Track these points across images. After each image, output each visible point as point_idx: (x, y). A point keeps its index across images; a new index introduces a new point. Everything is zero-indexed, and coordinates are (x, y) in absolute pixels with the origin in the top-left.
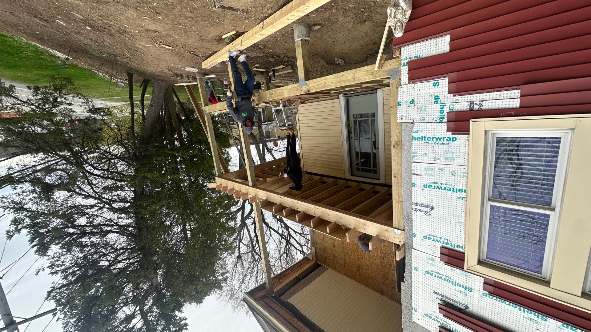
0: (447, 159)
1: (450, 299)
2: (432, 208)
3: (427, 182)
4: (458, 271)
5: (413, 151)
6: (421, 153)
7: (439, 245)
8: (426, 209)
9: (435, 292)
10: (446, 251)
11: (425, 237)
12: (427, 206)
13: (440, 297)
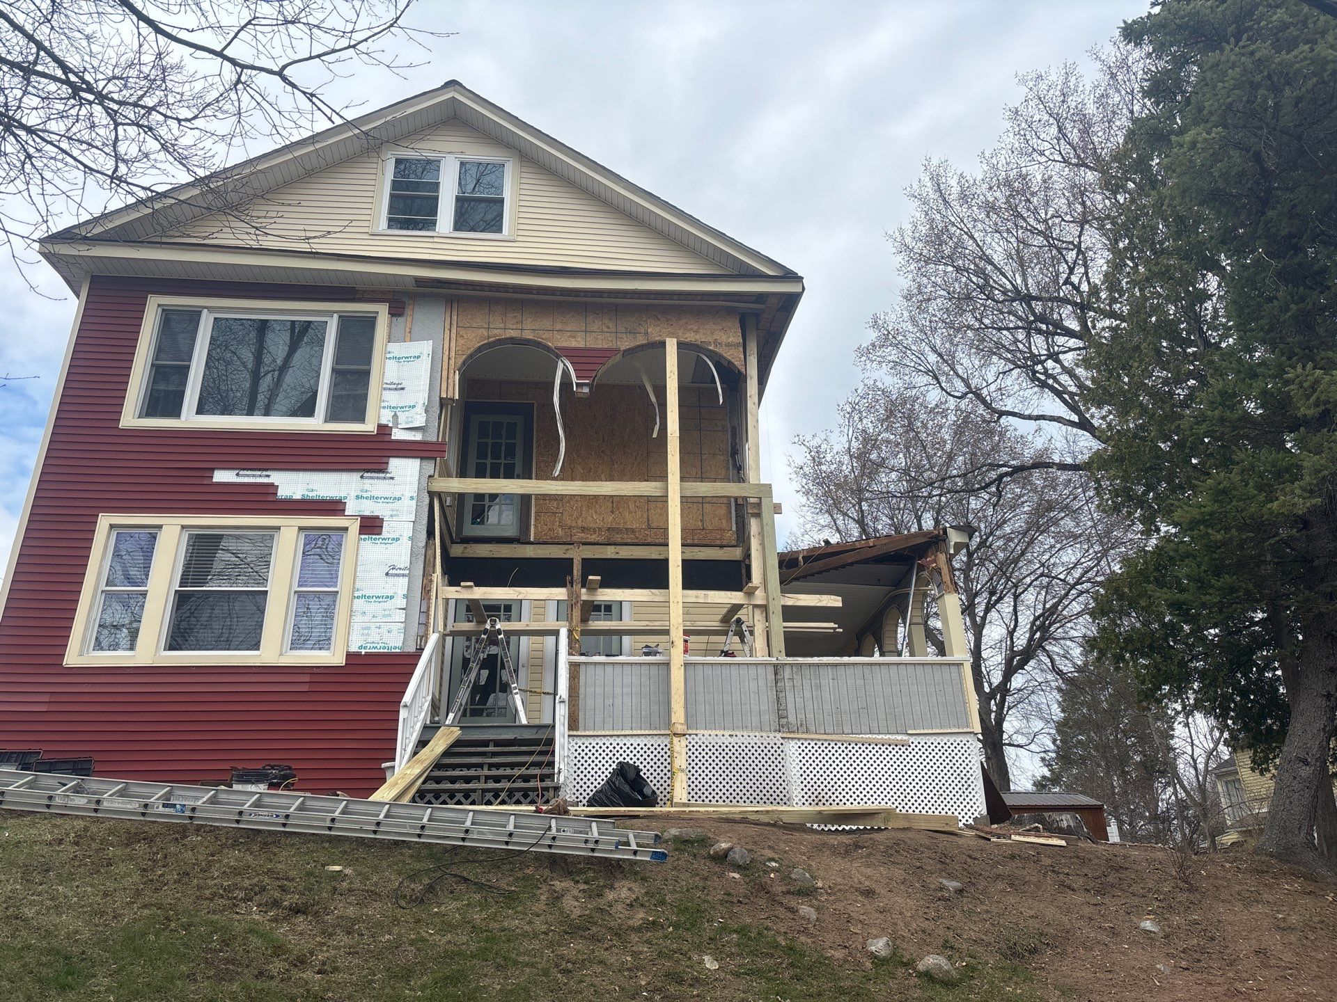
0: (368, 628)
1: (378, 478)
2: (387, 574)
3: (390, 602)
4: (367, 513)
5: (402, 635)
6: (394, 633)
7: (385, 534)
8: (394, 572)
9: (392, 478)
10: (376, 530)
11: (398, 539)
12: (393, 575)
13: (388, 475)
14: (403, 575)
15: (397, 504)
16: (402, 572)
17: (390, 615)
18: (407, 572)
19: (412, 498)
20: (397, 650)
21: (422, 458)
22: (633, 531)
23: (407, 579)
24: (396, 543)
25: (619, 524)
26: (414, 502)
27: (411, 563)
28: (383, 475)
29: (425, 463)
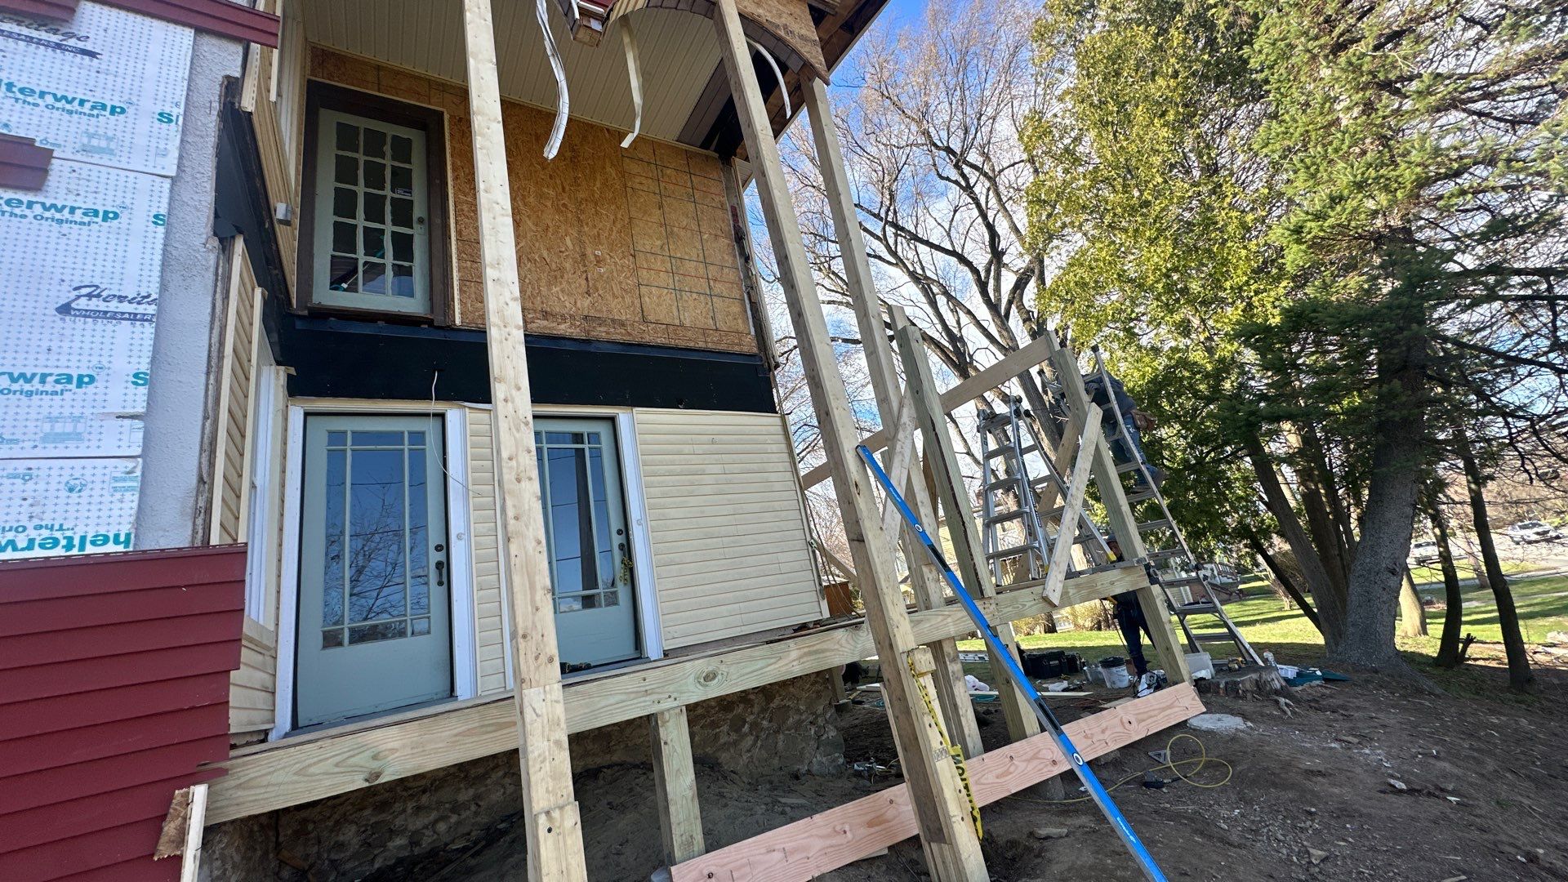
2: (65, 309)
3: (75, 394)
5: (132, 498)
6: (96, 491)
7: (55, 194)
8: (94, 304)
9: (92, 55)
10: (19, 177)
11: (110, 216)
12: (86, 314)
13: (72, 42)
14: (134, 318)
15: (107, 121)
16: (126, 307)
17: (77, 437)
18: (151, 309)
19: (164, 117)
20: (111, 548)
21: (199, 31)
22: (623, 324)
23: (149, 329)
24: (99, 225)
25: (600, 311)
26: (173, 132)
27: (164, 287)
28: (55, 38)
29: (210, 44)
